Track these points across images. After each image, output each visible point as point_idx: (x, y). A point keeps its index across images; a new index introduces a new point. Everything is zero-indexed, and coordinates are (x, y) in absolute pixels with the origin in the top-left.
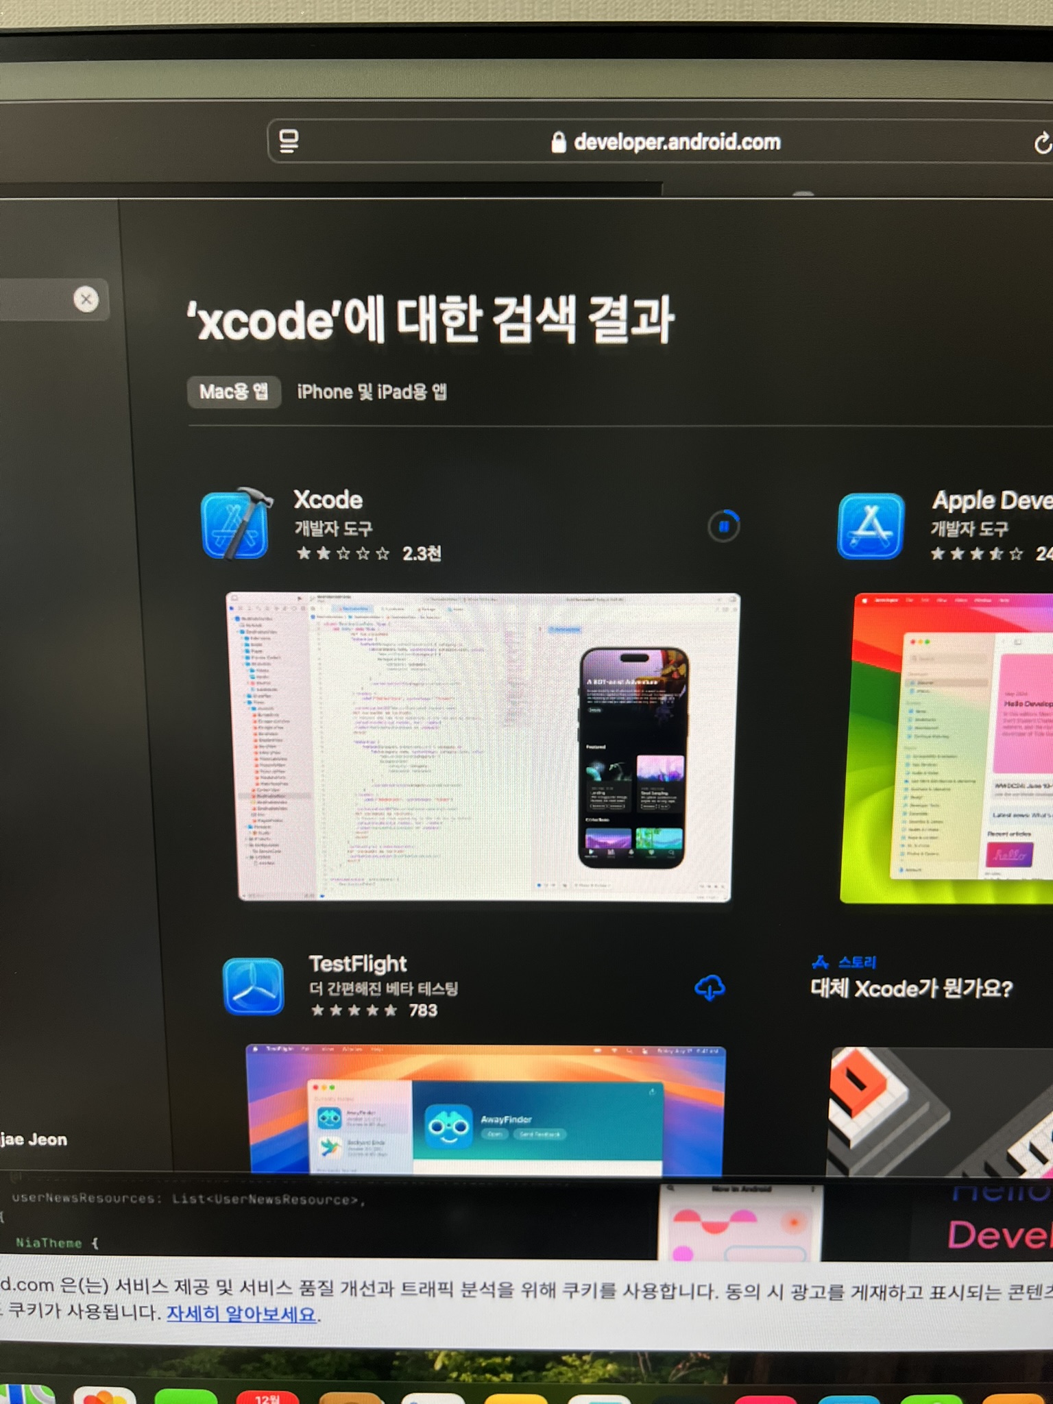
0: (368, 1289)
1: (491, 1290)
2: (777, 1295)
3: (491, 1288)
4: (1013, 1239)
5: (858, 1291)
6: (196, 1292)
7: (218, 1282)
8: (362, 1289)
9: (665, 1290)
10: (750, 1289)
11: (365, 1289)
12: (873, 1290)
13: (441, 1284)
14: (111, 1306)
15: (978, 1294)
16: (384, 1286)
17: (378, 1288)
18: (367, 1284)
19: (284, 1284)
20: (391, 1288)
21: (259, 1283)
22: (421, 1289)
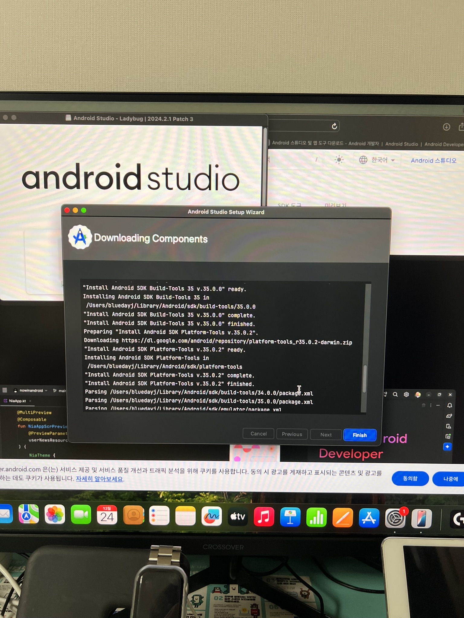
0: (139, 470)
1: (178, 471)
2: (267, 473)
3: (178, 470)
4: (339, 455)
5: (292, 472)
6: (86, 471)
7: (92, 468)
8: (137, 470)
9: (232, 471)
10: (258, 471)
11: (138, 471)
12: (297, 471)
13: (162, 469)
14: (58, 476)
15: (330, 473)
16: (144, 470)
17: (142, 470)
18: (139, 469)
19: (113, 469)
20: (147, 470)
21: (105, 468)
22: (156, 471)
